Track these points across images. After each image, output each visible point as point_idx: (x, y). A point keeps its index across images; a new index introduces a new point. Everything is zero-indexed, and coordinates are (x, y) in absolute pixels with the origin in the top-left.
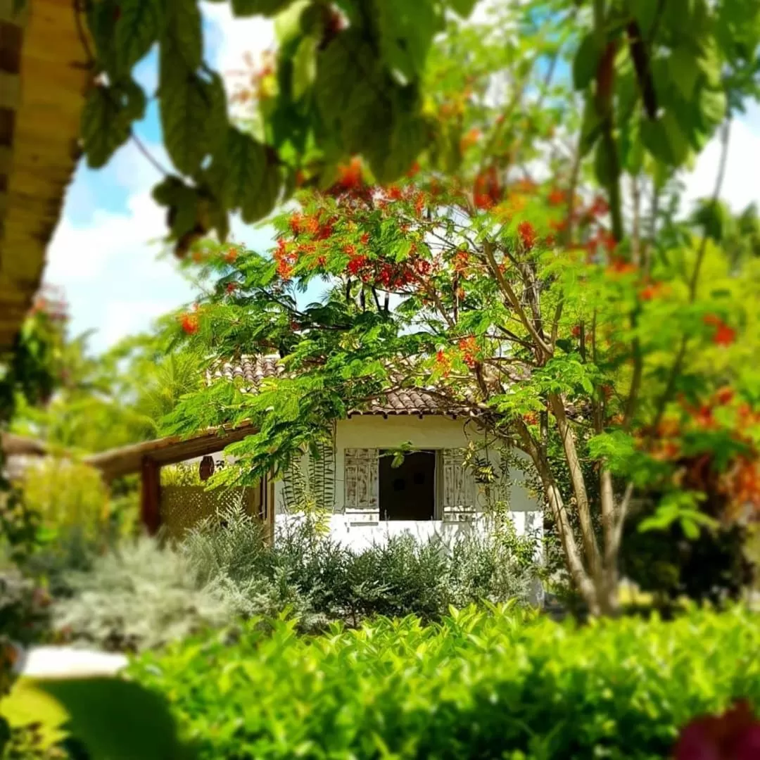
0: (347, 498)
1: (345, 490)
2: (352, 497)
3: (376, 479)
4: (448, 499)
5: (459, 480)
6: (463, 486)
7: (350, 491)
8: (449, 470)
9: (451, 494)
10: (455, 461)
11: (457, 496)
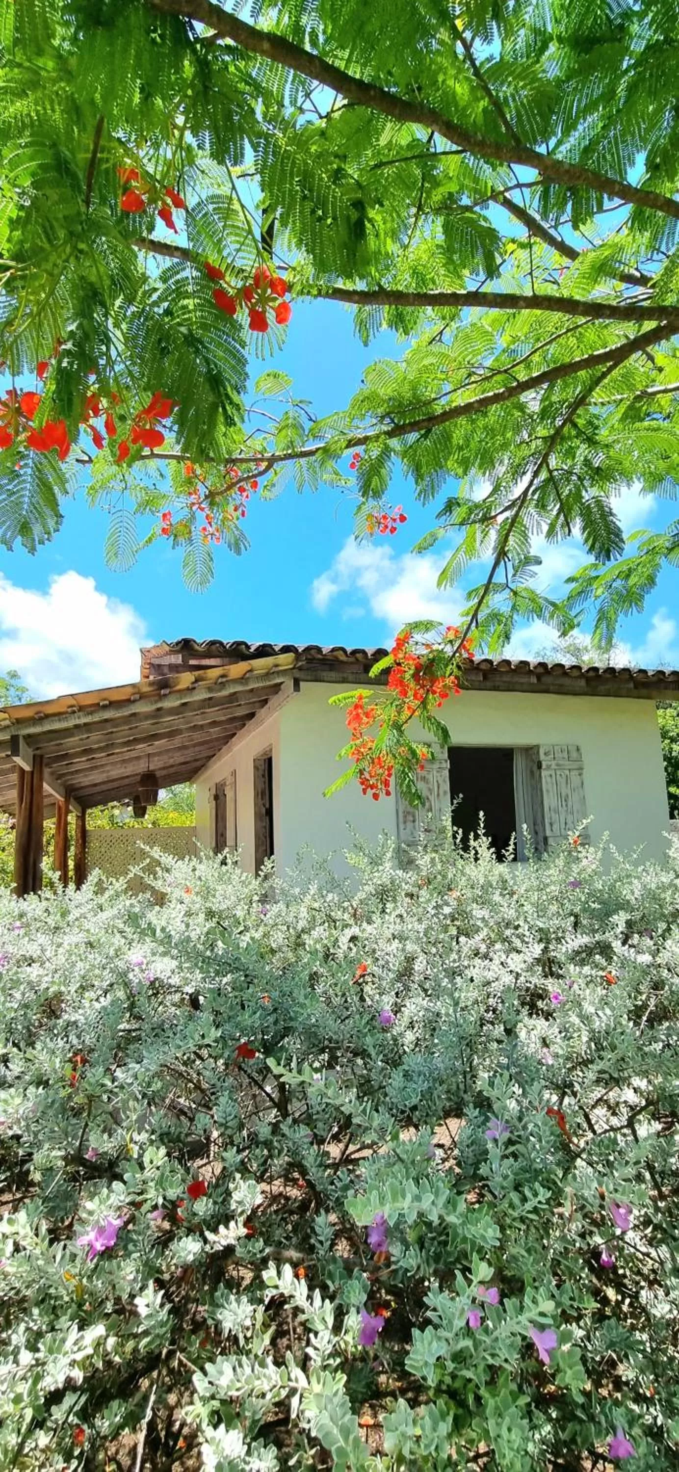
0: (402, 826)
1: (397, 811)
2: (410, 825)
3: (445, 793)
4: (551, 824)
5: (563, 794)
6: (570, 803)
7: (406, 814)
8: (549, 779)
9: (555, 817)
10: (558, 765)
11: (562, 821)
